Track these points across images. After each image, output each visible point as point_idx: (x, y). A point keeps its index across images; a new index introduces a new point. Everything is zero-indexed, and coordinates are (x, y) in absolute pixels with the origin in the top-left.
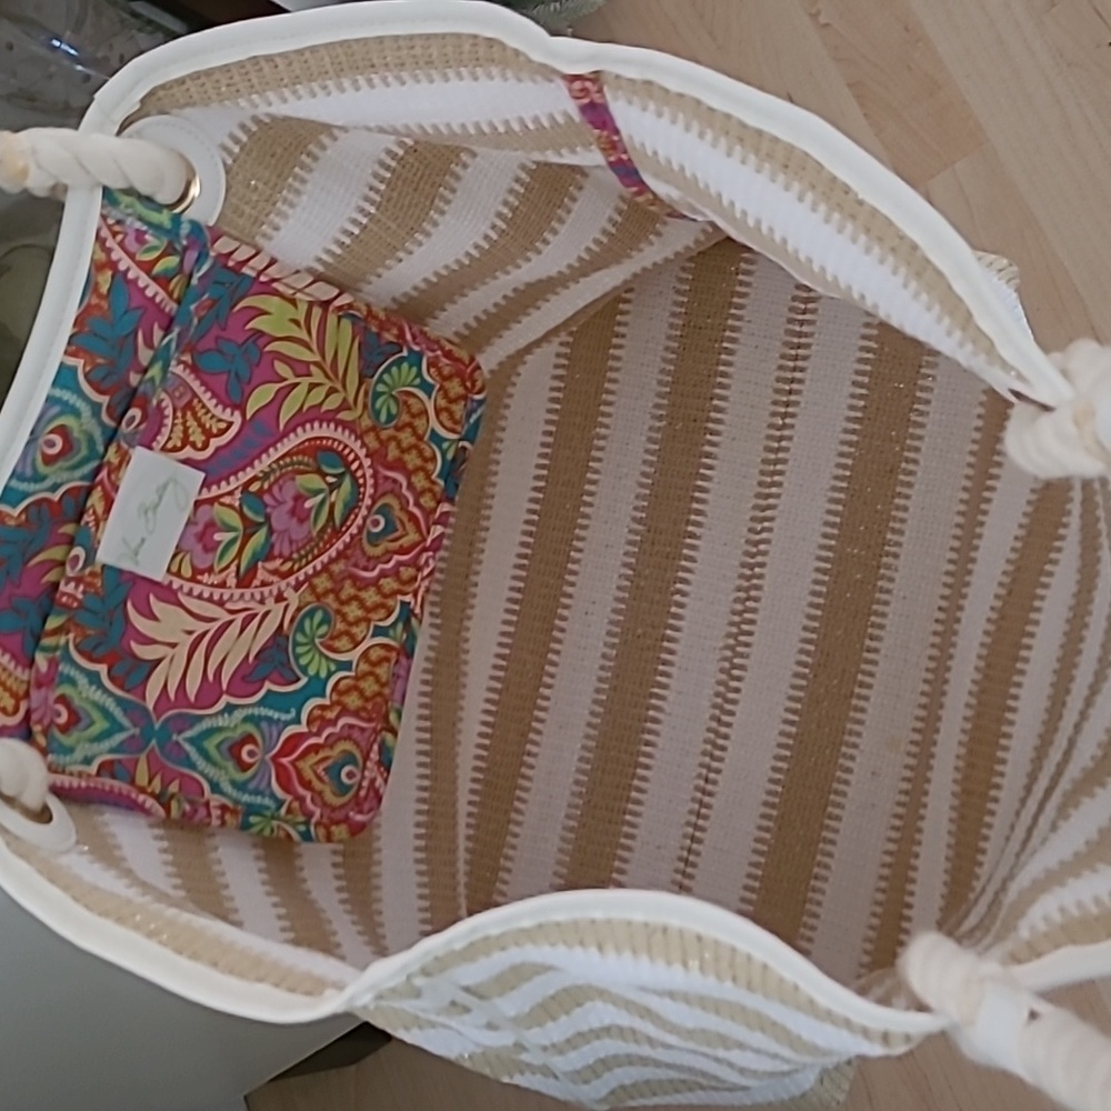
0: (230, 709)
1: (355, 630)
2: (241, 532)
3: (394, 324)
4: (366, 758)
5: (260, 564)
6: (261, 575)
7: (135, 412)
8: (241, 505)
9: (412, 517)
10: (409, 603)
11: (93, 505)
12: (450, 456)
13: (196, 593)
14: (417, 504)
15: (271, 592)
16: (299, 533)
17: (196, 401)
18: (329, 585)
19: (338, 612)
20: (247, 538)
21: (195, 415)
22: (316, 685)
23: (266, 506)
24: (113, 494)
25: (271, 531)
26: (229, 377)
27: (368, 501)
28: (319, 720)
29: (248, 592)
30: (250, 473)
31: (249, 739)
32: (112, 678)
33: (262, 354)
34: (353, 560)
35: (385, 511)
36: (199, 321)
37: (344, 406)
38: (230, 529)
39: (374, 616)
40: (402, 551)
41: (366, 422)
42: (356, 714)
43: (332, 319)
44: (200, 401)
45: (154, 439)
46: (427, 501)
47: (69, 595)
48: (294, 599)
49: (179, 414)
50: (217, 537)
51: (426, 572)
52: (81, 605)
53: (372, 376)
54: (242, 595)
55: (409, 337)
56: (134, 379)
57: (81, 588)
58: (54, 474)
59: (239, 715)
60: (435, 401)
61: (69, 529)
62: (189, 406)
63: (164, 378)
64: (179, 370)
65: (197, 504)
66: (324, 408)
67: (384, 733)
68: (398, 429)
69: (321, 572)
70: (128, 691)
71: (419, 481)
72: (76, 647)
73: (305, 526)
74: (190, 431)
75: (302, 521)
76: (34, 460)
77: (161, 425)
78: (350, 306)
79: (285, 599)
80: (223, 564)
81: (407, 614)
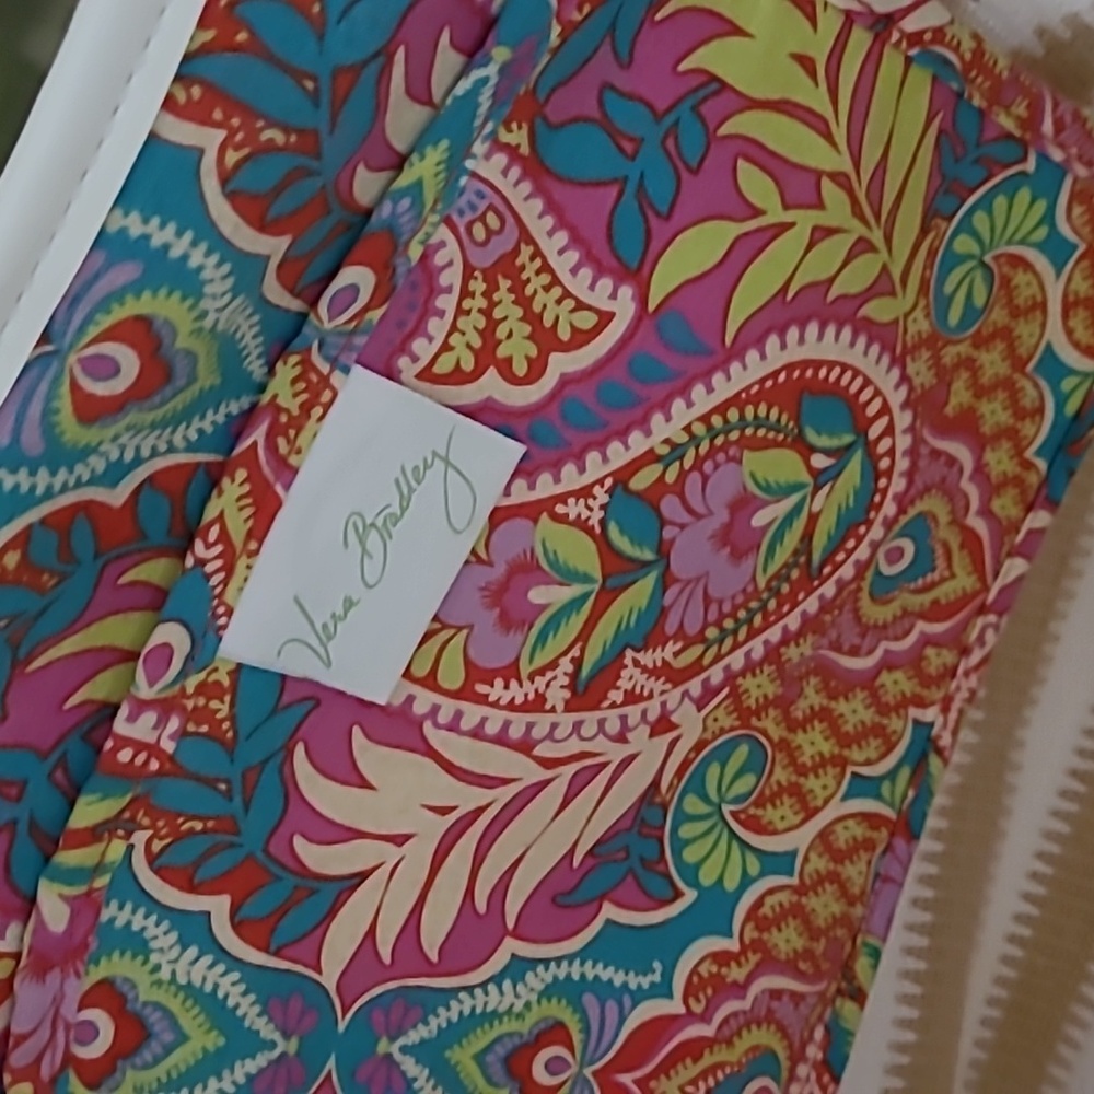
0: (518, 968)
1: (812, 783)
2: (597, 587)
3: (1025, 91)
4: (797, 1057)
5: (629, 654)
6: (630, 678)
7: (357, 276)
8: (603, 522)
9: (971, 540)
10: (932, 725)
11: (221, 518)
12: (1071, 408)
13: (467, 724)
14: (986, 512)
15: (644, 713)
16: (728, 579)
17: (526, 251)
18: (771, 690)
19: (783, 745)
20: (607, 596)
21: (518, 288)
22: (714, 910)
23: (663, 523)
24: (279, 489)
25: (666, 581)
26: (620, 194)
27: (889, 508)
28: (710, 987)
29: (590, 718)
30: (638, 443)
31: (554, 1032)
32: (238, 926)
33: (710, 139)
34: (833, 634)
35: (920, 529)
36: (564, 37)
37: (882, 286)
38: (569, 576)
39: (856, 754)
40: (936, 612)
41: (920, 325)
42: (790, 967)
43: (891, 63)
44: (537, 253)
45: (403, 348)
46: (1005, 505)
47: (139, 746)
48: (690, 724)
49: (478, 286)
50: (537, 595)
51: (976, 656)
52: (173, 767)
53: (950, 218)
54: (577, 726)
55: (1048, 126)
56: (366, 184)
57: (174, 724)
58: (112, 441)
59: (536, 980)
60: (1069, 280)
61: (153, 571)
62: (507, 265)
63: (450, 189)
64: (494, 168)
65: (497, 517)
66: (835, 291)
67: (839, 1002)
68: (980, 342)
69: (761, 664)
70: (277, 954)
71: (999, 461)
72: (151, 859)
73: (747, 565)
74: (501, 332)
75: (738, 555)
76: (48, 412)
77: (428, 311)
78: (939, 33)
79: (674, 727)
80: (541, 659)
81: (926, 746)
